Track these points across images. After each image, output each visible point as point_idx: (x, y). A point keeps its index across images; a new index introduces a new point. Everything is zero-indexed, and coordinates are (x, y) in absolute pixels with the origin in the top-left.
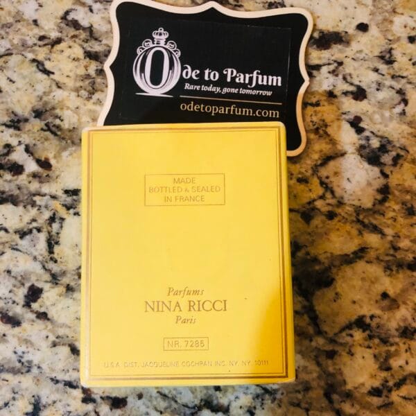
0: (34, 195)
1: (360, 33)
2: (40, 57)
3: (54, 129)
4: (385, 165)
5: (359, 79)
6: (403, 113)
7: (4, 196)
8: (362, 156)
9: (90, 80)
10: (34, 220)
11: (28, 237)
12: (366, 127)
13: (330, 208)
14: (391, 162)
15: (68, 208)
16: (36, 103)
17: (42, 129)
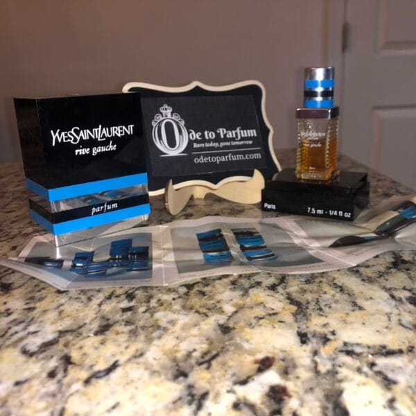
0: (317, 372)
2: (84, 375)
3: (207, 358)
7: (330, 406)
9: (139, 330)
10: (359, 370)
11: (391, 376)
15: (325, 340)
16: (163, 377)
17: (208, 368)
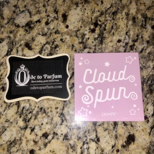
1: (66, 26)
4: (25, 27)
5: (52, 24)
6: (39, 34)
8: (29, 22)
12: (37, 24)
13: (16, 12)
14: (26, 29)
